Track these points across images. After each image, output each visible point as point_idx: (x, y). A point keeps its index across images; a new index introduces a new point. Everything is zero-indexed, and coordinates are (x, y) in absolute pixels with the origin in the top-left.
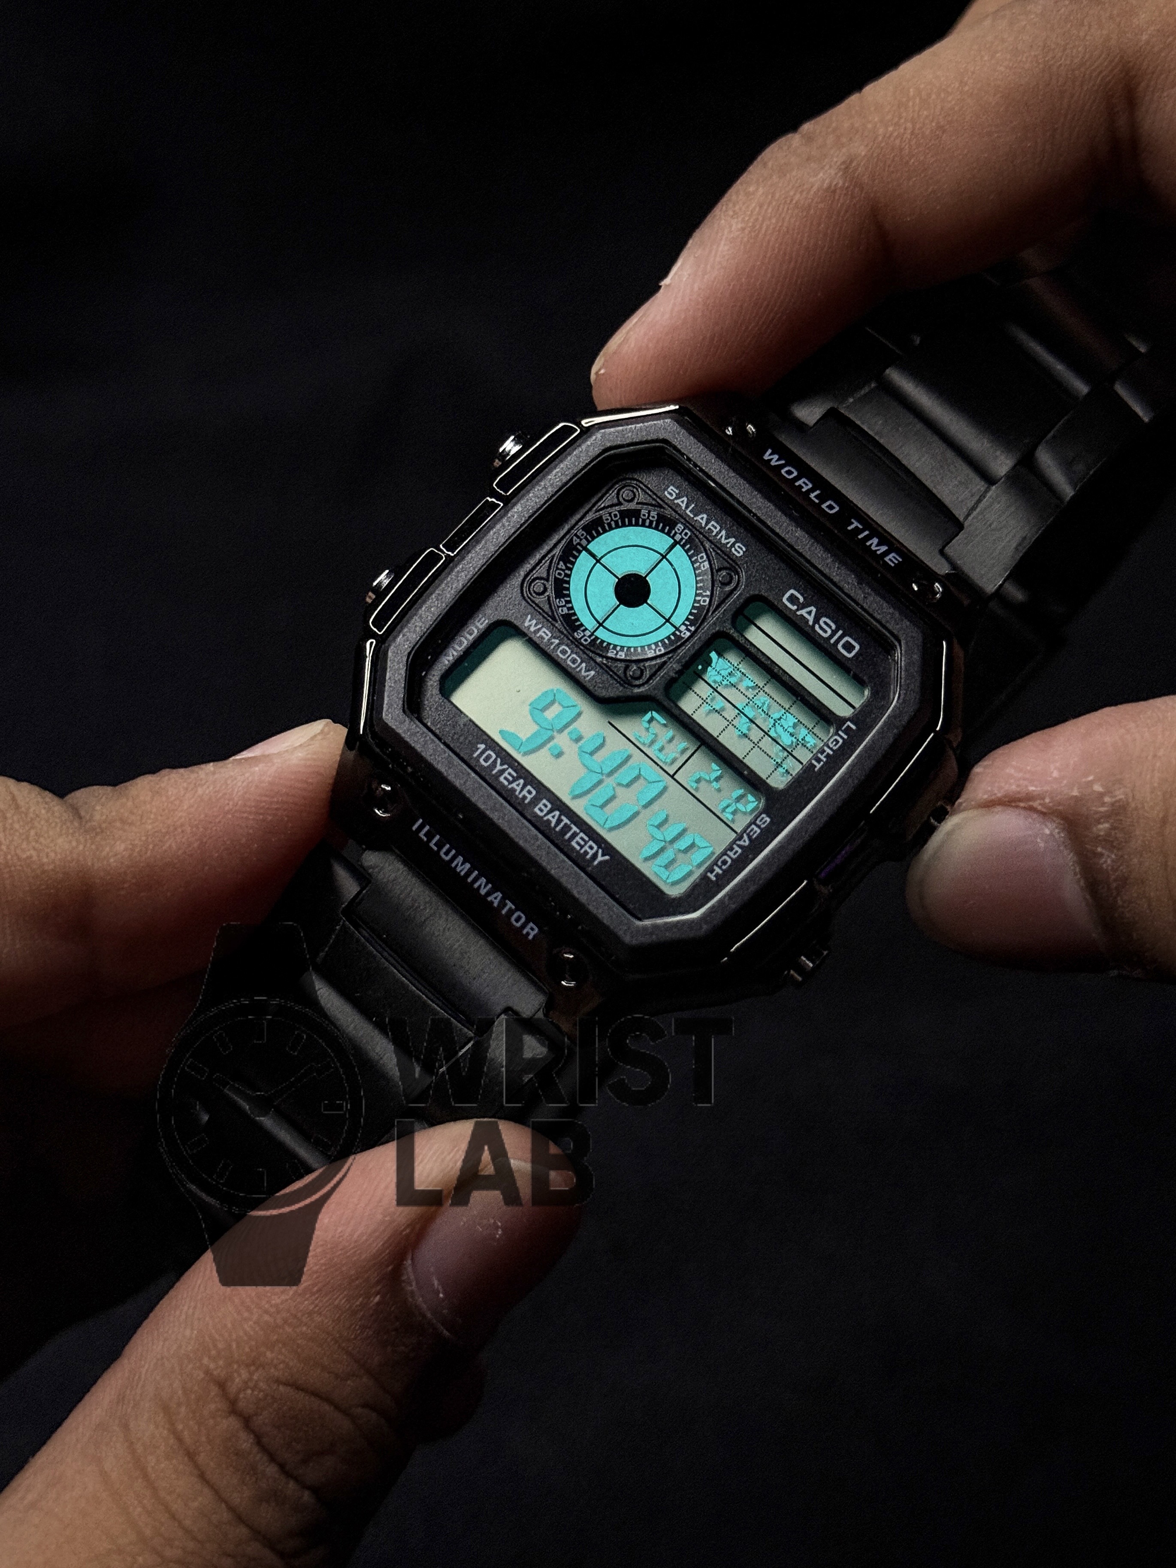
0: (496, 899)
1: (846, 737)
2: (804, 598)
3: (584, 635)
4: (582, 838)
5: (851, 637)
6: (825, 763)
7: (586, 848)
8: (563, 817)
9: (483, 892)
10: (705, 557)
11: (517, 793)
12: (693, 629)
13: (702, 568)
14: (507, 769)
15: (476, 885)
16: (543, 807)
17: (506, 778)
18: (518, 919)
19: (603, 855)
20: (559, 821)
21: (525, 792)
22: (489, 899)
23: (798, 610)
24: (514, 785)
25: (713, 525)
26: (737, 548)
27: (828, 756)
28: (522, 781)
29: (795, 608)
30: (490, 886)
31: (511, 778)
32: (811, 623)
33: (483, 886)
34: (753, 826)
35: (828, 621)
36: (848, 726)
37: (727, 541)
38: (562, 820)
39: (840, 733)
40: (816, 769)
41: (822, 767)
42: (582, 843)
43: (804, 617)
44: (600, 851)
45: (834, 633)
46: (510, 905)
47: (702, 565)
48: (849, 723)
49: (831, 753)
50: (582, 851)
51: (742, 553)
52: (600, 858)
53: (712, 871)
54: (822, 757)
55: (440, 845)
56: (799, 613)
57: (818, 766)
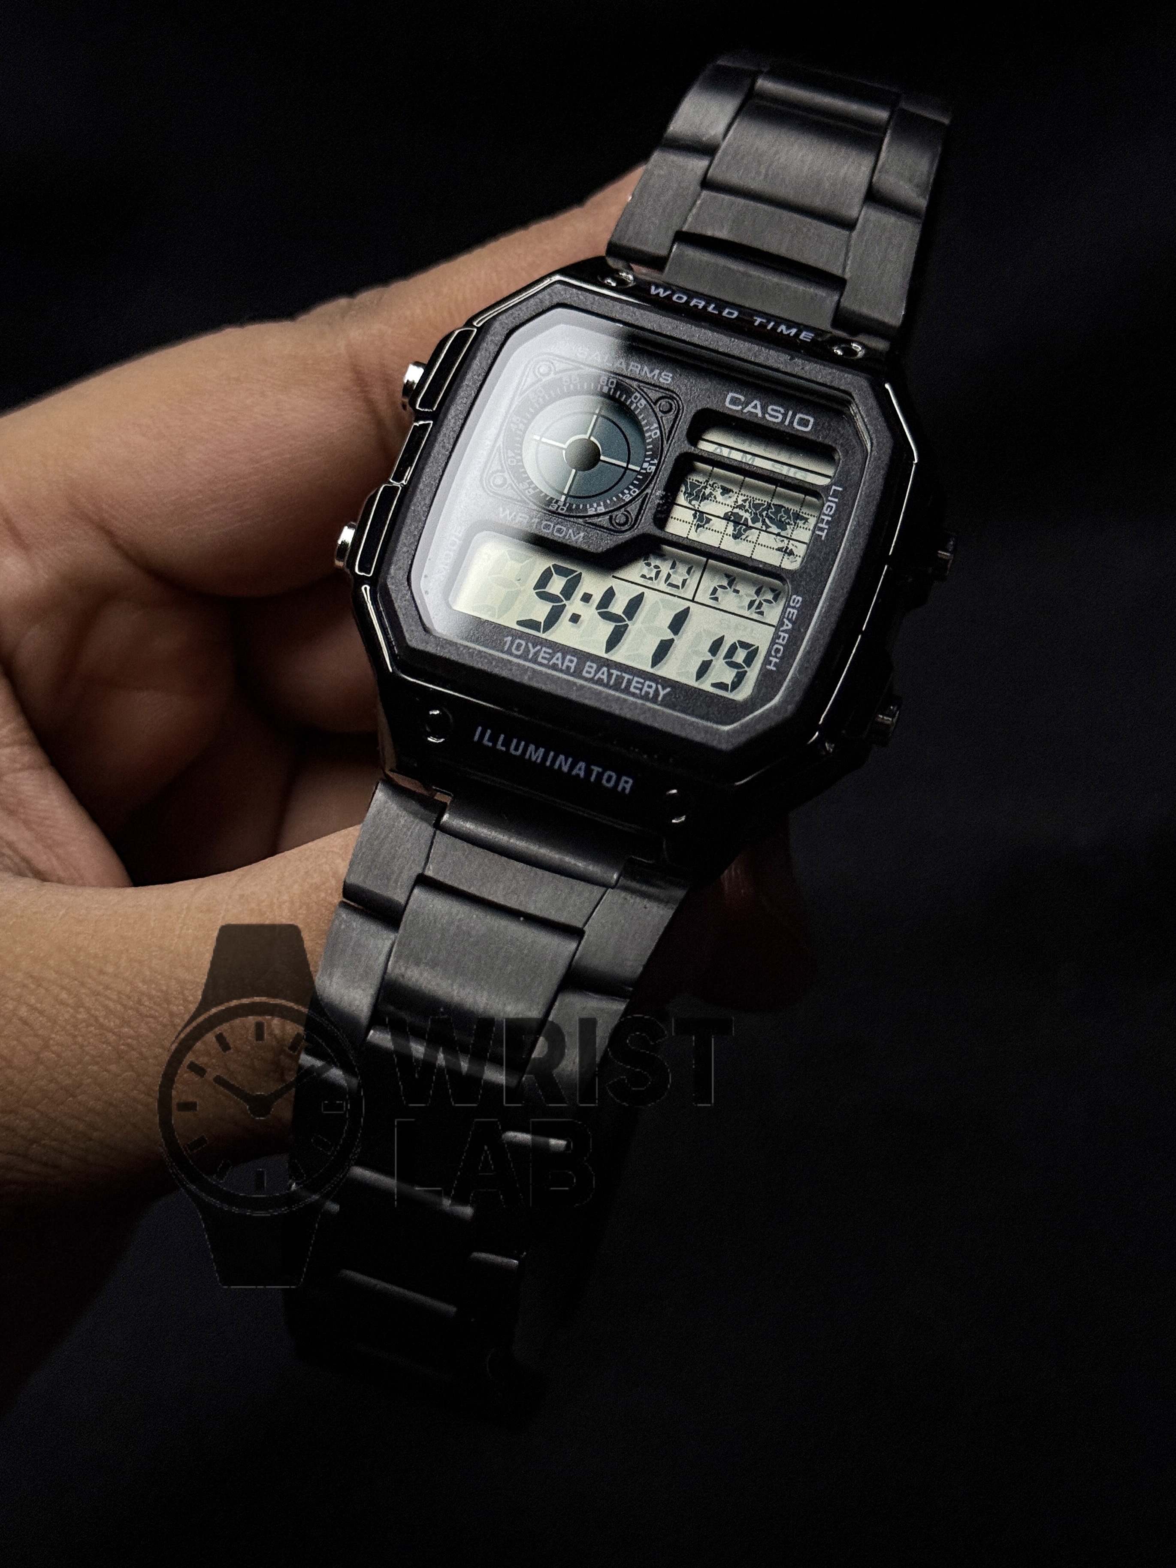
0: (580, 770)
1: (836, 500)
2: (745, 396)
3: (559, 506)
4: (638, 682)
5: (802, 413)
6: (829, 529)
7: (645, 689)
8: (612, 671)
9: (565, 769)
10: (638, 395)
11: (560, 666)
12: (656, 461)
13: (640, 407)
14: (541, 648)
15: (556, 766)
16: (590, 670)
17: (543, 658)
18: (609, 779)
19: (664, 689)
20: (610, 675)
21: (566, 663)
22: (574, 773)
23: (743, 409)
24: (554, 660)
25: (633, 366)
26: (664, 377)
27: (828, 522)
28: (559, 655)
29: (740, 407)
30: (570, 760)
31: (547, 656)
32: (760, 415)
33: (563, 763)
34: (789, 609)
35: (775, 408)
36: (835, 490)
37: (653, 374)
38: (612, 674)
39: (830, 498)
40: (823, 538)
41: (827, 534)
42: (640, 686)
43: (752, 413)
44: (660, 687)
45: (785, 415)
46: (596, 769)
47: (638, 404)
48: (834, 487)
49: (830, 519)
50: (643, 693)
51: (670, 379)
52: (662, 693)
53: (770, 663)
54: (823, 526)
55: (507, 744)
56: (745, 411)
57: (824, 534)
